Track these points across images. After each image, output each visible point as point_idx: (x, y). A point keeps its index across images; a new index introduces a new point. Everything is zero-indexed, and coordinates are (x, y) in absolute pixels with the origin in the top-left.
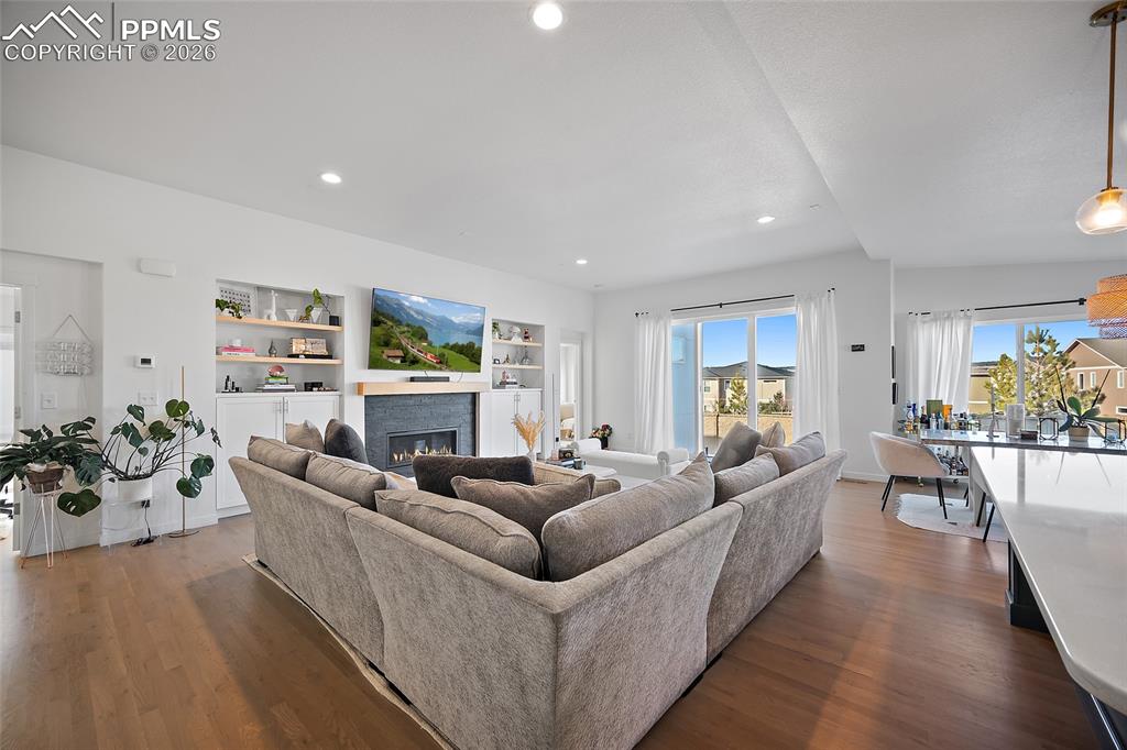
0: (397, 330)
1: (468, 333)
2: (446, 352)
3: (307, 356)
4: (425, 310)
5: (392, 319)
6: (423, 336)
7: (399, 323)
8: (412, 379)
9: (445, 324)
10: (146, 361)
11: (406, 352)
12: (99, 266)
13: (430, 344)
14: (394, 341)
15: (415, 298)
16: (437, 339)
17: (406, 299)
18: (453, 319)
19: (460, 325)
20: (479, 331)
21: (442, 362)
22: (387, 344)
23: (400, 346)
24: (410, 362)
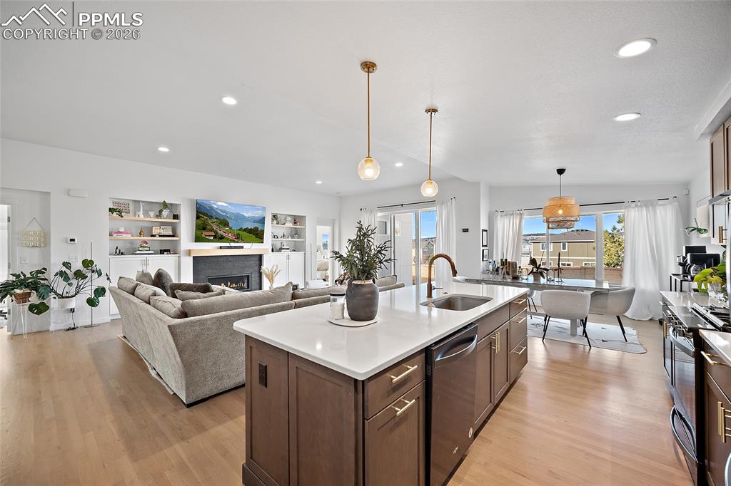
0: (209, 221)
1: (254, 222)
2: (241, 232)
3: (160, 236)
4: (227, 210)
5: (207, 215)
6: (226, 224)
7: (211, 217)
8: (221, 248)
9: (240, 217)
10: (72, 240)
11: (217, 233)
12: (48, 193)
13: (231, 228)
14: (208, 227)
15: (220, 203)
16: (234, 226)
17: (215, 204)
18: (244, 214)
19: (249, 217)
20: (262, 221)
21: (238, 238)
22: (204, 229)
23: (212, 230)
24: (220, 238)
